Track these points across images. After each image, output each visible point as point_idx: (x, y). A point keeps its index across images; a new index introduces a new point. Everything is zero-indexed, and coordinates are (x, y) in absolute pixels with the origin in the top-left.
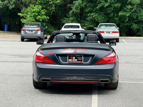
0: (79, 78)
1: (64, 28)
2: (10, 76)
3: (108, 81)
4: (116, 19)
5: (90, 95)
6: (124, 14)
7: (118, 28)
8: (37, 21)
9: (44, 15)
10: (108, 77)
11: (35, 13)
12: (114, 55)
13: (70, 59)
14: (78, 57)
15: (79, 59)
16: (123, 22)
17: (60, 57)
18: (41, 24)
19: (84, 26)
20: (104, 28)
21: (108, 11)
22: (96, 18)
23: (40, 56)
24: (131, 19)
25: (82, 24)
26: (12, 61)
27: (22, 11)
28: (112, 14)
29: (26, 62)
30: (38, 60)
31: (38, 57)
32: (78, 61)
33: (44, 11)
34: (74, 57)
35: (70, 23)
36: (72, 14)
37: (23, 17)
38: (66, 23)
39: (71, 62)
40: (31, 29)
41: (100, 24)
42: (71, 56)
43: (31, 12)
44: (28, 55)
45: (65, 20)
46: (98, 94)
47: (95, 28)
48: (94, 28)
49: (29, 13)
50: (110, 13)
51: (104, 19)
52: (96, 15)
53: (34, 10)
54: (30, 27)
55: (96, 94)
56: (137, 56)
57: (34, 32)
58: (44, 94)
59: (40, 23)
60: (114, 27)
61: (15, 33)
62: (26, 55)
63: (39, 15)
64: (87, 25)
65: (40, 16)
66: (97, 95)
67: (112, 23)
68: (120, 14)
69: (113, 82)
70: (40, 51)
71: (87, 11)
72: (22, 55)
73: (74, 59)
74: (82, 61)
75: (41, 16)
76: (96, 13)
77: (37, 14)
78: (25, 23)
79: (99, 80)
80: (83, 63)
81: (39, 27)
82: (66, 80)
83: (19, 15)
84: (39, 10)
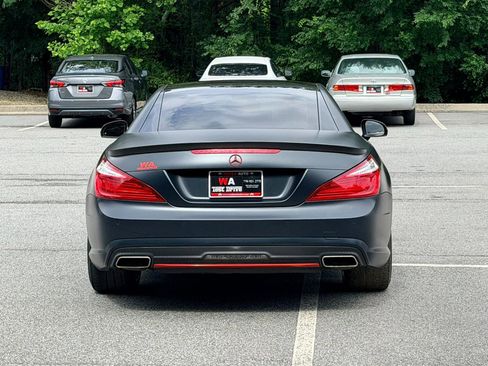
0: (251, 253)
1: (210, 73)
2: (7, 253)
3: (351, 261)
4: (406, 37)
5: (291, 313)
6: (432, 18)
7: (413, 72)
8: (109, 48)
9: (135, 26)
10: (351, 245)
11: (99, 21)
12: (374, 169)
13: (219, 185)
14: (248, 177)
15: (249, 183)
16: (431, 49)
17: (180, 180)
18: (124, 61)
19: (286, 65)
20: (360, 74)
21: (376, 9)
22: (328, 37)
23: (111, 178)
24: (459, 35)
25: (279, 59)
26: (14, 198)
27: (50, 14)
28: (391, 20)
29: (66, 202)
30: (104, 190)
31: (104, 182)
32: (245, 190)
33: (134, 12)
34: (231, 179)
35: (231, 55)
36: (239, 22)
37: (55, 37)
38: (218, 56)
39: (220, 196)
40: (85, 80)
41: (344, 58)
42: (219, 174)
43: (87, 14)
44: (74, 177)
45: (212, 44)
46: (321, 307)
47: (327, 72)
48: (324, 72)
49: (79, 21)
50: (383, 15)
51: (360, 38)
52: (331, 23)
53: (98, 8)
54: (81, 71)
55: (313, 309)
56: (474, 173)
57: (97, 90)
58: (129, 312)
59: (119, 59)
60: (395, 69)
61: (29, 97)
62: (69, 177)
63: (115, 27)
64: (294, 63)
65: (119, 29)
66: (315, 313)
67: (390, 52)
68: (420, 18)
69: (370, 264)
70: (112, 159)
71: (296, 9)
72: (54, 177)
73: (231, 185)
74: (258, 190)
75: (124, 31)
76: (330, 15)
77: (107, 25)
78: (63, 59)
79: (322, 257)
80: (262, 199)
81: (116, 71)
82: (203, 261)
83: (40, 26)
84: (114, 9)
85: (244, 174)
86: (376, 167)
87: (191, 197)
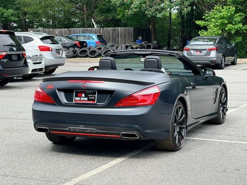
0: (89, 129)
9: (240, 22)
11: (222, 20)
13: (78, 97)
14: (89, 94)
15: (91, 97)
27: (204, 17)
32: (89, 100)
34: (83, 94)
39: (78, 102)
40: (199, 48)
42: (79, 92)
43: (217, 17)
49: (213, 20)
53: (222, 14)
57: (204, 52)
65: (232, 24)
73: (83, 97)
74: (94, 100)
77: (226, 22)
79: (121, 133)
80: (96, 104)
81: (214, 44)
82: (69, 131)
83: (197, 23)
84: (229, 14)
85: (89, 92)
86: (158, 91)
87: (66, 102)
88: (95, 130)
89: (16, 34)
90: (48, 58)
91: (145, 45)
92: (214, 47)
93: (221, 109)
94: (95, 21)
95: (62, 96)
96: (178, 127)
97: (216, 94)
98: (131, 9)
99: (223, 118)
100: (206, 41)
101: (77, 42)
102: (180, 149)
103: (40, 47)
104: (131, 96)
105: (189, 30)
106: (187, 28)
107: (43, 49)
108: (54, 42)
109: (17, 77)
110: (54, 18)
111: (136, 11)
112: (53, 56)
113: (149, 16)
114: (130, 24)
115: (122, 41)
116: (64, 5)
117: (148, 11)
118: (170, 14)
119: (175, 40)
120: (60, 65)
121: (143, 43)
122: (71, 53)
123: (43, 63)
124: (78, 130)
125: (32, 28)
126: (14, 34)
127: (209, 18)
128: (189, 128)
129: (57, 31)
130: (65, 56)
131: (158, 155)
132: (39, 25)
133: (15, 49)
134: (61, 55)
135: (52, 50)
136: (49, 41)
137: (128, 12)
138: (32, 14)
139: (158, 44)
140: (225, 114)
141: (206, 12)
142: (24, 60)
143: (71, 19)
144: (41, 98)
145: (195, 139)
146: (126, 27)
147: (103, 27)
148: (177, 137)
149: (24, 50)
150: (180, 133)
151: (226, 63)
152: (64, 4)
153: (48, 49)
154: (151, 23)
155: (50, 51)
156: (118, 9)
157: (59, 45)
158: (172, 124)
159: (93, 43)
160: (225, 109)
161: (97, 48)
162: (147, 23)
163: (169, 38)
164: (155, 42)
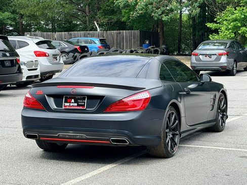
0: (79, 135)
11: (235, 23)
13: (67, 102)
15: (80, 102)
32: (78, 105)
34: (73, 100)
39: (67, 108)
40: (208, 52)
42: (68, 97)
49: (225, 22)
63: (243, 25)
65: (246, 27)
73: (73, 103)
74: (84, 106)
77: (239, 24)
79: (110, 139)
80: (85, 110)
81: (225, 48)
82: (58, 137)
83: (208, 26)
84: (243, 16)
85: (79, 98)
86: (149, 96)
87: (56, 107)
88: (84, 136)
89: (9, 39)
90: (44, 64)
91: (152, 49)
92: (224, 51)
93: (221, 116)
94: (98, 24)
95: (51, 102)
96: (171, 133)
97: (214, 100)
98: (136, 11)
99: (222, 125)
100: (217, 45)
101: (77, 47)
102: (173, 156)
103: (35, 52)
104: (121, 101)
105: (200, 33)
106: (199, 32)
107: (39, 54)
108: (51, 47)
109: (11, 84)
110: (53, 21)
111: (141, 13)
112: (50, 62)
113: (156, 19)
114: (136, 27)
115: (127, 45)
116: (63, 7)
117: (155, 13)
118: (181, 16)
119: (187, 45)
120: (58, 71)
121: (150, 47)
122: (71, 59)
123: (38, 70)
124: (67, 136)
125: (30, 31)
126: (7, 38)
127: (221, 20)
128: (183, 135)
129: (56, 35)
130: (62, 62)
131: (149, 162)
132: (37, 29)
133: (8, 54)
134: (58, 61)
135: (49, 56)
136: (46, 45)
137: (133, 14)
138: (29, 16)
139: (167, 49)
140: (224, 122)
141: (218, 13)
142: (17, 66)
143: (72, 22)
144: (30, 105)
145: (191, 146)
146: (132, 30)
147: (107, 31)
148: (169, 144)
149: (18, 55)
150: (172, 140)
151: (238, 69)
152: (64, 5)
153: (44, 55)
154: (160, 26)
155: (46, 56)
156: (123, 11)
157: (56, 50)
158: (164, 130)
159: (96, 48)
160: (224, 117)
161: (99, 53)
162: (156, 25)
163: (180, 42)
164: (163, 46)
